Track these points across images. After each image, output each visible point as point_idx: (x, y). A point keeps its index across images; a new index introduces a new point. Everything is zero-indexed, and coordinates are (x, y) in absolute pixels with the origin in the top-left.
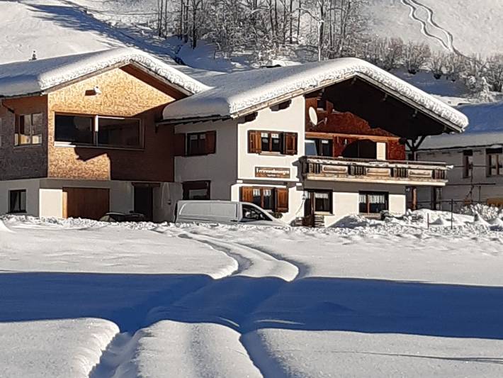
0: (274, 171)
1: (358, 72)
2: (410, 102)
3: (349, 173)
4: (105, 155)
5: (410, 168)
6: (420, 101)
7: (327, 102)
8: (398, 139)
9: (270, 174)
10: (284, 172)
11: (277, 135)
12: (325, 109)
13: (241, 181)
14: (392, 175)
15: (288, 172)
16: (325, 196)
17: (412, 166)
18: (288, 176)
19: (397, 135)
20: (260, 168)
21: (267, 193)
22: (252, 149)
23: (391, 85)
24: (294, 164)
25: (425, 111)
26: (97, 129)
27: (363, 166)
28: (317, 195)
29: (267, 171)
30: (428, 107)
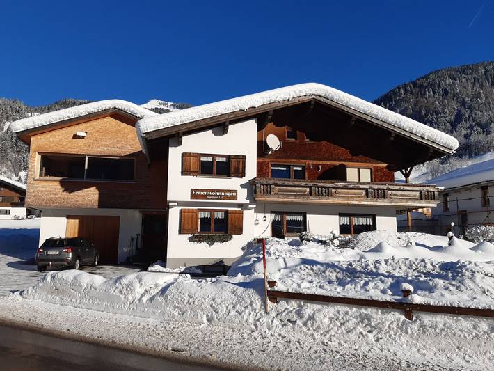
0: (216, 193)
1: (315, 95)
2: (385, 125)
3: (310, 193)
4: (95, 188)
5: (389, 189)
6: (396, 122)
7: (298, 132)
8: (385, 165)
9: (212, 195)
10: (229, 194)
11: (225, 159)
12: (296, 139)
13: (176, 204)
14: (367, 196)
15: (234, 194)
16: (300, 218)
17: (391, 187)
18: (235, 198)
19: (382, 161)
20: (196, 190)
21: (220, 215)
22: (185, 171)
23: (358, 108)
24: (243, 186)
25: (406, 134)
26: (86, 168)
27: (328, 188)
28: (289, 218)
29: (206, 193)
30: (408, 130)
